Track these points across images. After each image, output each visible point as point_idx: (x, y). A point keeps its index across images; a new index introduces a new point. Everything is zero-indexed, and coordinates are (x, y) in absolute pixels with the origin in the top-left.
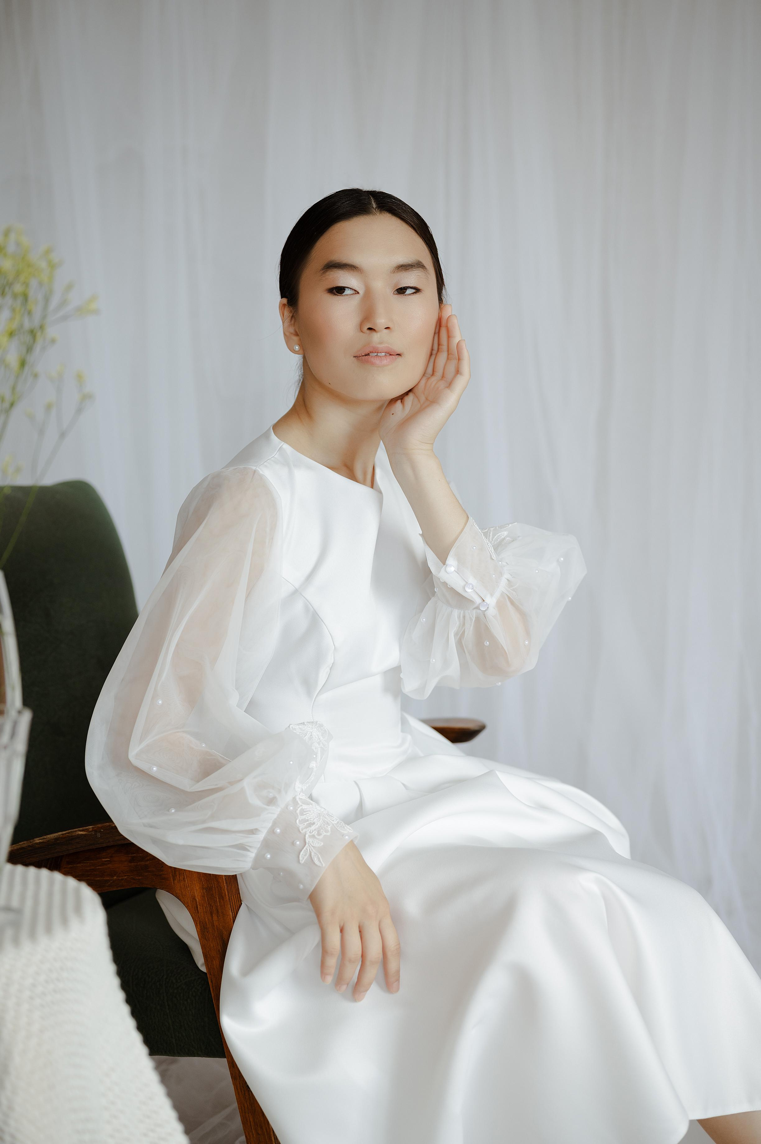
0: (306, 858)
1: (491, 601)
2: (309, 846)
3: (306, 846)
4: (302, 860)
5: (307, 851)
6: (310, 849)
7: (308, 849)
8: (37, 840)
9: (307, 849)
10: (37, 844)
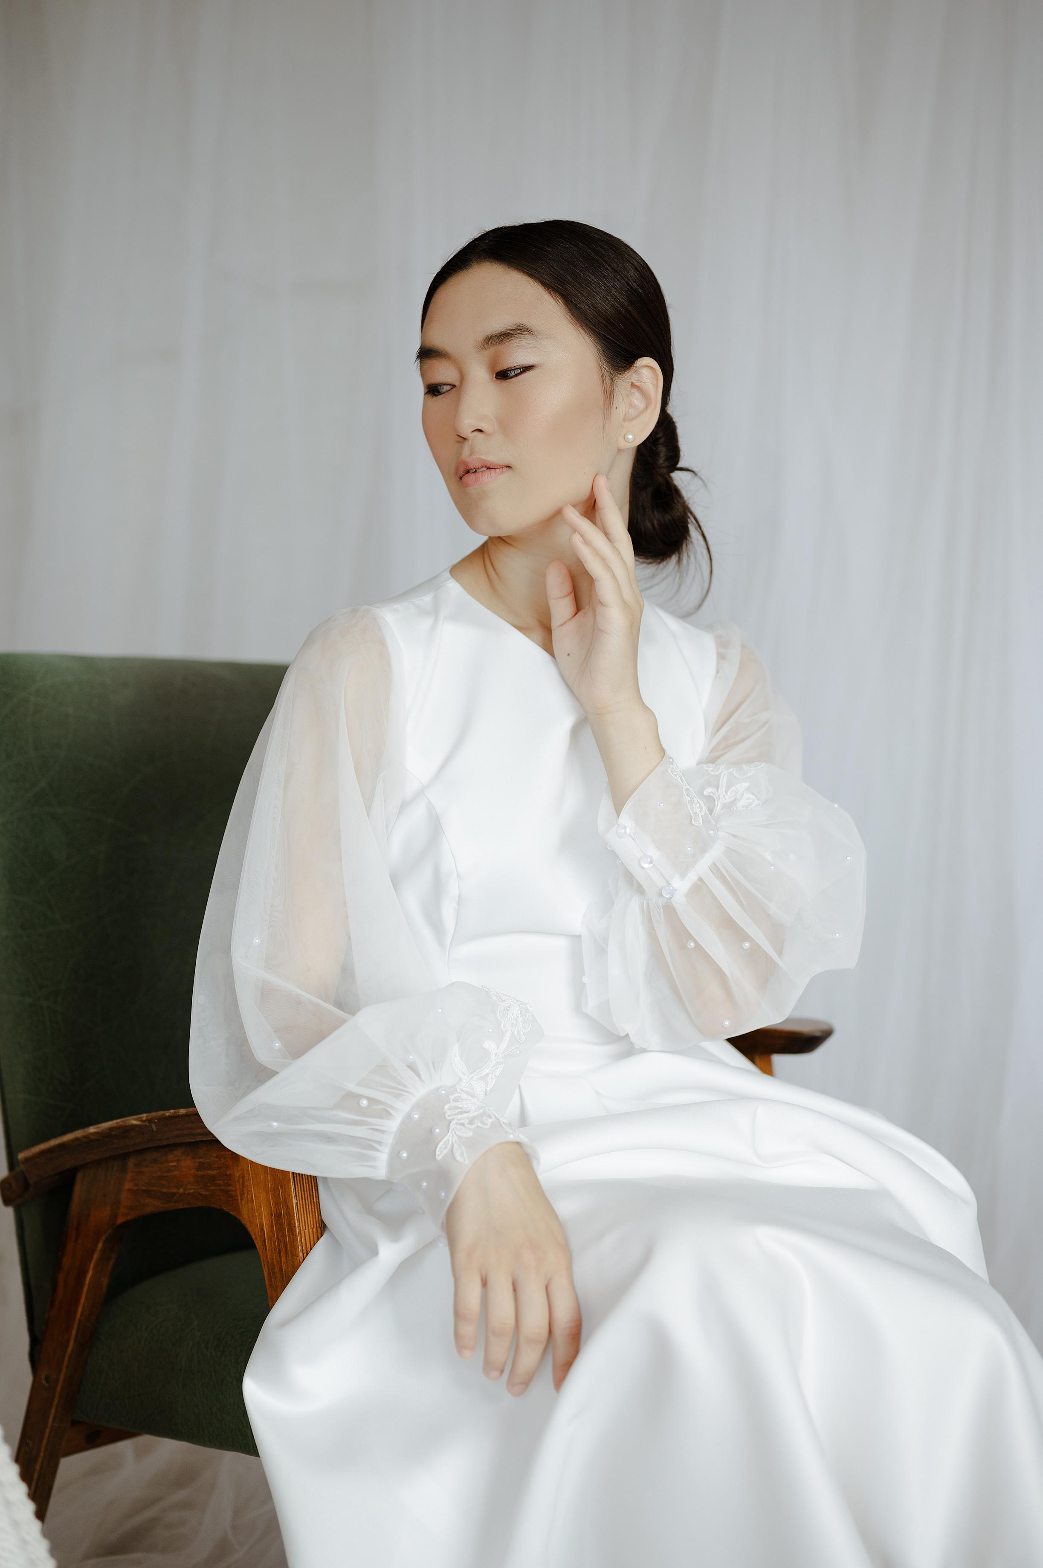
0: (445, 1152)
1: (681, 886)
2: (453, 1135)
3: (448, 1135)
4: (439, 1155)
5: (448, 1143)
6: (452, 1141)
7: (451, 1140)
8: (92, 1130)
9: (448, 1140)
10: (91, 1134)
